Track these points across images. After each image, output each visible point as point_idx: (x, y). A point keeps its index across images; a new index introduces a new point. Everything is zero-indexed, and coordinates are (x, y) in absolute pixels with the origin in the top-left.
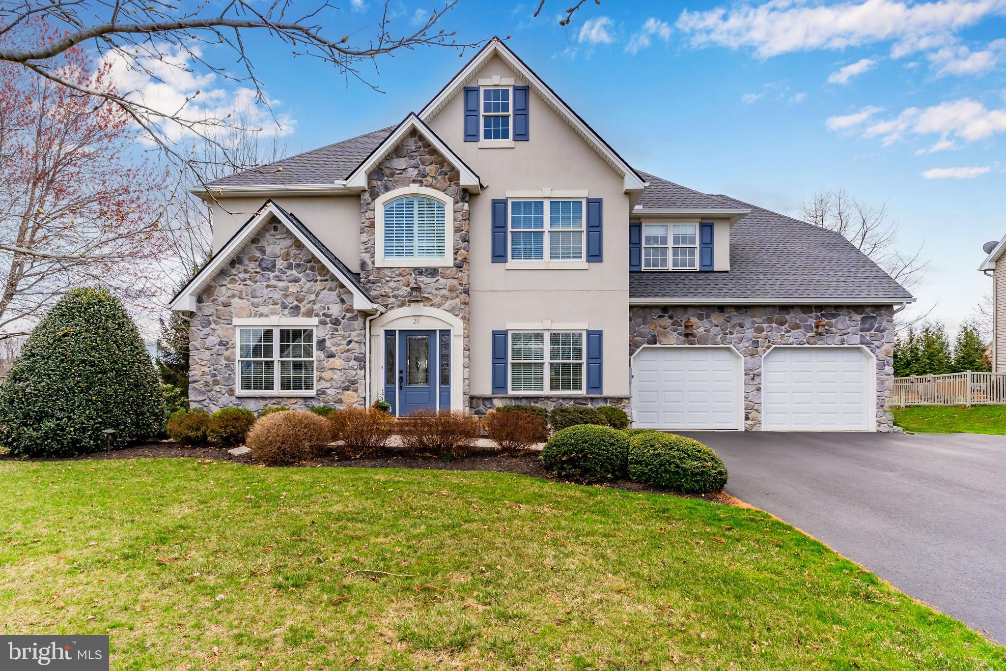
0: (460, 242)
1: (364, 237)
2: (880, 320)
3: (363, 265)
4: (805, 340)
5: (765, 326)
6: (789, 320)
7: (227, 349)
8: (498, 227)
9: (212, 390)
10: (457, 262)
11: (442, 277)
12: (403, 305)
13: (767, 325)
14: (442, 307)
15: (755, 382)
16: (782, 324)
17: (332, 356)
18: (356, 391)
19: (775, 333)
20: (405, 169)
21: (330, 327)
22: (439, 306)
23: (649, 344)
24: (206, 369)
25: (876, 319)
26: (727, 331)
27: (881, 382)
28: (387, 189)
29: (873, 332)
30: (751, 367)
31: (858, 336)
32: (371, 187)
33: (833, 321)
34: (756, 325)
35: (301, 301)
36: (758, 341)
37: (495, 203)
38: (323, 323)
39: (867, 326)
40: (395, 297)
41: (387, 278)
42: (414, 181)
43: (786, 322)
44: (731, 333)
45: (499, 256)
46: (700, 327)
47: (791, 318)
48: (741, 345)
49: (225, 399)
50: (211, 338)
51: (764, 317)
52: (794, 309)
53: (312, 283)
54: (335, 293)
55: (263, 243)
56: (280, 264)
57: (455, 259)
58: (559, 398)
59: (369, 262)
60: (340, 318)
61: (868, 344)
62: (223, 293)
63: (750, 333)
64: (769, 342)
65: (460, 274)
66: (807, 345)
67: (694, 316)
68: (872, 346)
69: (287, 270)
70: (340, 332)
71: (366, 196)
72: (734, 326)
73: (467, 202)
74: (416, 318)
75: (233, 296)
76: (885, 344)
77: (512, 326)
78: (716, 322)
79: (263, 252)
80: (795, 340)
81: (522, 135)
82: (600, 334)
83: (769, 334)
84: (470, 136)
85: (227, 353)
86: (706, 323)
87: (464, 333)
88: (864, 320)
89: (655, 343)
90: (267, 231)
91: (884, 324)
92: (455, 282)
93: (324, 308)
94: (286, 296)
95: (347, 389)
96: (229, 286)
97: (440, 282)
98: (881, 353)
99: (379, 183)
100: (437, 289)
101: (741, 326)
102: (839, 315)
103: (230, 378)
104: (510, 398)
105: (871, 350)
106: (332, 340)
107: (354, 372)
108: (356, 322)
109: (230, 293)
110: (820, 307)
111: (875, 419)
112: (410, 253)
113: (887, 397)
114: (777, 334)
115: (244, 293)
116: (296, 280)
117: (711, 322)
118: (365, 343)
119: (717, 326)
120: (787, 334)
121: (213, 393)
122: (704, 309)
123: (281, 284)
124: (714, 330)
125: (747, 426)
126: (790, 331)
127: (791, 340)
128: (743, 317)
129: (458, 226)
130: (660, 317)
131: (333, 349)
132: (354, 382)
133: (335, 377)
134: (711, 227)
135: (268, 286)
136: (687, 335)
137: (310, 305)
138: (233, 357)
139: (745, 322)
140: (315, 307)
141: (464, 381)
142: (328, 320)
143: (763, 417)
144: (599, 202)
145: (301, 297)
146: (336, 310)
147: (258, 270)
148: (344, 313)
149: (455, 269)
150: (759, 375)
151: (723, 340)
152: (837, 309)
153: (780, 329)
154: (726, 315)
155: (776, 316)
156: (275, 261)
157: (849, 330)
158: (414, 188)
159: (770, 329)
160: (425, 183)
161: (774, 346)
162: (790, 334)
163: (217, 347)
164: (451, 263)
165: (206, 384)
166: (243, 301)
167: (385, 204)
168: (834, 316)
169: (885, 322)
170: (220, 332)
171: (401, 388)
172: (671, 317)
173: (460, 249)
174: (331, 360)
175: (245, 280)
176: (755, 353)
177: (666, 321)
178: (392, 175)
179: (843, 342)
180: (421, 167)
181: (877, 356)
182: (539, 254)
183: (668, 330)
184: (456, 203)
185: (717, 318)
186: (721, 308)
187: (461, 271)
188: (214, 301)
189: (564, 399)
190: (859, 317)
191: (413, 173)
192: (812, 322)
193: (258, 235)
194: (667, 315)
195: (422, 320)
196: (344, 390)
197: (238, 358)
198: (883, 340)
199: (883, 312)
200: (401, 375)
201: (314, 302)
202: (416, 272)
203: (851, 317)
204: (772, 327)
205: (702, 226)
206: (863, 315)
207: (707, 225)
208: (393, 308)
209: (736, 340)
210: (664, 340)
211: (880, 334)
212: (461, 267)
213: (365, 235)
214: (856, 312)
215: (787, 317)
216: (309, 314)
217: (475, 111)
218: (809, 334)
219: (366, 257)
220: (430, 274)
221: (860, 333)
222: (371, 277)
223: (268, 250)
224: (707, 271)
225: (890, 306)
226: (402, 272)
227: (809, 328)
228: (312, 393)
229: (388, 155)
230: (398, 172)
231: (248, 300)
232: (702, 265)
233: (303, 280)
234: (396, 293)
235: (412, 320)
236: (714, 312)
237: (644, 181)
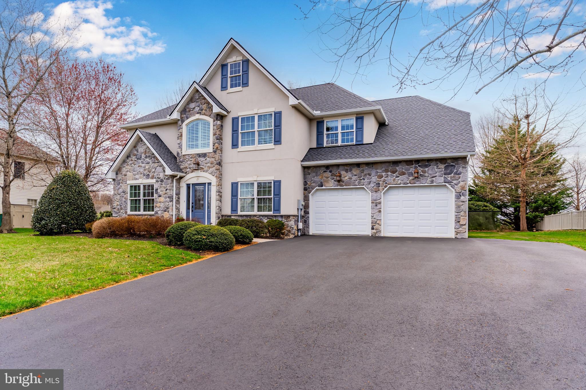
0: (215, 140)
1: (179, 141)
2: (457, 167)
3: (178, 154)
4: (408, 182)
5: (383, 174)
6: (398, 170)
7: (125, 194)
8: (235, 131)
9: (120, 212)
10: (214, 149)
11: (208, 157)
12: (192, 172)
13: (385, 173)
14: (208, 172)
15: (378, 208)
16: (394, 172)
17: (160, 196)
18: (168, 212)
19: (389, 178)
20: (194, 108)
21: (160, 183)
22: (207, 171)
23: (319, 187)
24: (118, 203)
25: (455, 166)
26: (362, 178)
27: (458, 207)
28: (187, 118)
29: (452, 175)
30: (375, 198)
31: (443, 178)
32: (181, 118)
33: (426, 169)
34: (379, 174)
35: (149, 172)
36: (379, 183)
37: (233, 119)
38: (157, 181)
39: (448, 171)
40: (190, 168)
41: (187, 160)
42: (198, 113)
43: (396, 171)
44: (364, 179)
45: (235, 145)
46: (346, 176)
47: (399, 169)
48: (370, 186)
49: (124, 216)
50: (120, 190)
51: (383, 169)
52: (402, 164)
53: (154, 164)
54: (162, 168)
55: (138, 147)
56: (143, 156)
57: (214, 148)
58: (260, 216)
59: (180, 152)
60: (163, 179)
61: (449, 182)
62: (124, 170)
63: (374, 179)
64: (386, 183)
65: (215, 155)
66: (409, 185)
67: (343, 170)
68: (452, 184)
69: (145, 159)
70: (163, 185)
71: (180, 122)
72: (365, 175)
73: (218, 120)
74: (198, 178)
75: (127, 171)
76: (461, 182)
77: (240, 179)
78: (355, 173)
79: (138, 151)
80: (402, 182)
81: (245, 84)
82: (279, 182)
83: (386, 179)
84: (224, 88)
85: (125, 196)
86: (349, 175)
87: (217, 184)
88: (446, 168)
89: (322, 186)
90: (139, 142)
91: (461, 170)
92: (213, 159)
93: (158, 174)
94: (145, 170)
95: (165, 211)
96: (126, 167)
97: (207, 160)
98: (458, 188)
99: (185, 115)
100: (206, 163)
101: (370, 175)
102: (430, 166)
103: (126, 207)
104: (239, 216)
105: (452, 187)
106: (160, 189)
107: (168, 203)
108: (169, 180)
109: (126, 170)
110: (417, 161)
111: (454, 230)
112: (197, 146)
113: (462, 216)
114: (391, 178)
115: (131, 170)
116: (148, 163)
117: (352, 173)
118: (173, 190)
119: (356, 175)
120: (397, 179)
121: (120, 213)
122: (348, 166)
123: (143, 165)
124: (354, 178)
125: (372, 233)
126: (399, 177)
127: (399, 182)
128: (371, 170)
129: (215, 132)
130: (325, 172)
131: (161, 193)
132: (168, 208)
133: (161, 206)
134: (362, 118)
135: (139, 166)
136: (339, 181)
137: (153, 174)
138: (127, 198)
139: (372, 172)
140: (155, 174)
141: (216, 207)
142: (159, 180)
143: (382, 228)
144: (280, 113)
145: (150, 170)
146: (161, 176)
147: (136, 159)
148: (165, 177)
149: (213, 153)
150: (380, 203)
151: (359, 183)
152: (428, 162)
153: (392, 175)
154: (361, 169)
155: (390, 168)
156: (141, 155)
157: (437, 174)
158: (197, 116)
159: (386, 176)
160: (202, 113)
161: (389, 186)
162: (398, 178)
163: (122, 193)
164: (211, 150)
165: (118, 209)
166: (131, 173)
167: (187, 125)
168: (426, 166)
169: (461, 168)
170: (123, 187)
171: (192, 211)
172: (330, 172)
173: (215, 143)
174: (160, 198)
175: (131, 164)
176: (378, 190)
177: (328, 174)
178: (190, 111)
179: (432, 182)
180: (201, 106)
181: (455, 190)
182: (253, 143)
183: (329, 179)
184: (214, 121)
185: (356, 171)
186: (358, 165)
187: (216, 154)
188: (121, 174)
189: (263, 216)
190: (442, 166)
191: (197, 109)
192: (412, 170)
193: (136, 144)
194: (328, 170)
195: (200, 178)
196: (164, 211)
197: (129, 198)
198: (460, 180)
199: (460, 162)
200: (193, 205)
201: (154, 172)
202: (198, 156)
203: (437, 166)
204: (388, 175)
205: (357, 119)
206: (446, 165)
207: (360, 118)
208: (189, 173)
209: (366, 183)
210: (327, 185)
211: (457, 176)
212: (216, 152)
213: (179, 140)
214: (441, 163)
215: (397, 168)
216: (153, 178)
217: (226, 75)
218: (411, 178)
219: (179, 150)
220: (203, 156)
221: (444, 176)
222: (181, 160)
223: (139, 150)
224: (360, 144)
225: (465, 158)
226: (192, 156)
227: (411, 174)
228: (153, 213)
229: (188, 102)
230: (191, 110)
231: (132, 173)
232: (357, 141)
233: (151, 163)
234: (190, 166)
235: (196, 178)
236: (354, 167)
237: (298, 100)
